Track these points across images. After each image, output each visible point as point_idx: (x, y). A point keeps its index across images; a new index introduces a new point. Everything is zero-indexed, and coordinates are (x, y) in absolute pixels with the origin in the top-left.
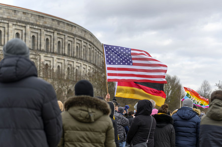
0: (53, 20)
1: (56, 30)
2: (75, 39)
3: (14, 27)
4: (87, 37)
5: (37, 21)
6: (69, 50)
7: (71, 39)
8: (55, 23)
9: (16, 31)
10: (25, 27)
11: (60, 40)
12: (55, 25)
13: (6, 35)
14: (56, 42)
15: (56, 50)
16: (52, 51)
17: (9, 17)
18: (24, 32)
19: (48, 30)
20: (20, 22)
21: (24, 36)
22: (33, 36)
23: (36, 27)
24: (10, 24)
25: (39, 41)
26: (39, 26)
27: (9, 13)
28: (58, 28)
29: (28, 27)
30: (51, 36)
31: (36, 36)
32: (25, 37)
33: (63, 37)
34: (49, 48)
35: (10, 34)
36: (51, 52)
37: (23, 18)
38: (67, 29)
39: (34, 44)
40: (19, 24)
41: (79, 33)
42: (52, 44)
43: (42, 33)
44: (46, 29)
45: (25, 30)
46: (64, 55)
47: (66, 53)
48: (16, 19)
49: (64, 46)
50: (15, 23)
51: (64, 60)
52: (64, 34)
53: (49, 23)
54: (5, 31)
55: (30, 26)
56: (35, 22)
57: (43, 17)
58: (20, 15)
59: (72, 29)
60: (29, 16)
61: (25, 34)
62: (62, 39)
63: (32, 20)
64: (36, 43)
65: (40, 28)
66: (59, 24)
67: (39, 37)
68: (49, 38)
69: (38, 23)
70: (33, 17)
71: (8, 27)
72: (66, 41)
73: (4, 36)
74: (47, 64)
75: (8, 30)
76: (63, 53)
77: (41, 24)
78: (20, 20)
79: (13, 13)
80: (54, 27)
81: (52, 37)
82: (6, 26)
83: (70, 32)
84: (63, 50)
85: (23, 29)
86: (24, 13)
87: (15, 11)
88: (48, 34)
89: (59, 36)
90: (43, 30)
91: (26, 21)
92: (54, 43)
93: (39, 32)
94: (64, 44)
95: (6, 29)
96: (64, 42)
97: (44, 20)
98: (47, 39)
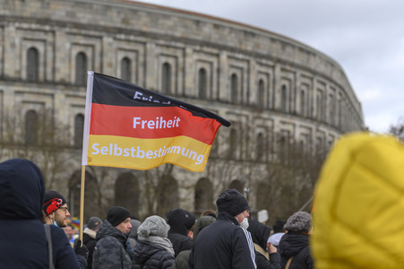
0: (273, 40)
1: (279, 61)
2: (315, 81)
3: (196, 57)
4: (336, 76)
5: (241, 43)
6: (302, 104)
7: (308, 81)
8: (277, 46)
9: (200, 66)
10: (218, 56)
11: (286, 83)
12: (276, 50)
13: (180, 74)
14: (278, 87)
15: (278, 103)
16: (271, 106)
17: (186, 36)
18: (215, 65)
19: (264, 61)
20: (208, 44)
21: (215, 75)
22: (234, 76)
23: (241, 56)
24: (189, 50)
25: (245, 85)
26: (245, 52)
27: (186, 27)
28: (284, 57)
29: (224, 56)
30: (267, 75)
31: (239, 75)
32: (218, 77)
33: (291, 76)
34: (265, 99)
35: (188, 70)
36: (268, 109)
37: (215, 37)
38: (298, 59)
39: (234, 93)
40: (206, 49)
41: (322, 68)
42: (271, 90)
43: (251, 67)
44: (258, 60)
45: (219, 63)
46: (294, 114)
47: (298, 109)
48: (200, 38)
49: (293, 96)
50: (198, 48)
51: (294, 125)
52: (293, 69)
53: (265, 47)
54: (177, 65)
55: (230, 54)
56: (238, 46)
57: (253, 35)
58: (207, 31)
59: (308, 59)
60: (226, 32)
61: (219, 71)
62: (289, 80)
63: (231, 41)
64: (239, 89)
65: (247, 58)
66: (283, 48)
67: (245, 76)
68: (264, 78)
69: (243, 47)
70: (233, 35)
71: (184, 55)
72: (298, 84)
73: (177, 75)
74: (260, 135)
75: (184, 62)
76: (292, 109)
77: (249, 48)
78: (207, 40)
79: (194, 27)
80: (274, 55)
81: (271, 77)
82: (179, 53)
83: (305, 64)
84: (292, 104)
85: (214, 60)
86: (216, 26)
87: (198, 22)
88: (264, 69)
89: (284, 74)
90: (253, 62)
91: (220, 42)
92: (274, 88)
93: (244, 65)
94: (293, 91)
95: (181, 60)
96: (293, 87)
97: (256, 40)
98: (261, 82)
